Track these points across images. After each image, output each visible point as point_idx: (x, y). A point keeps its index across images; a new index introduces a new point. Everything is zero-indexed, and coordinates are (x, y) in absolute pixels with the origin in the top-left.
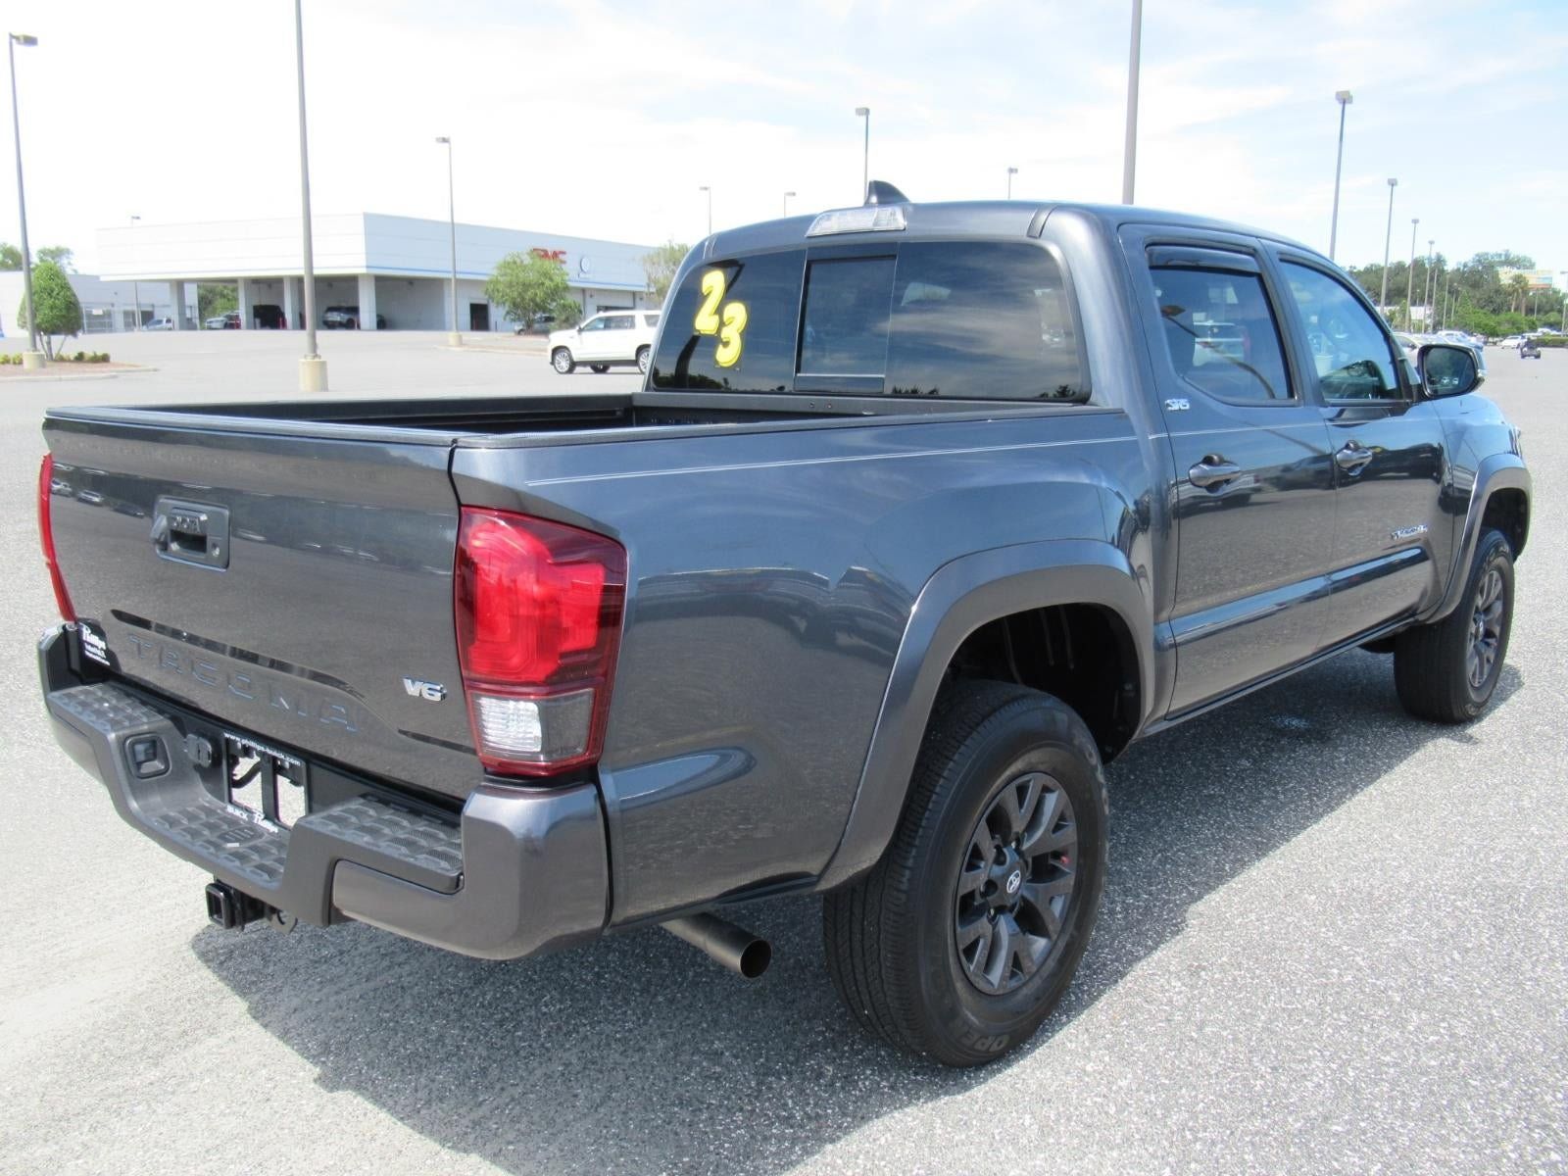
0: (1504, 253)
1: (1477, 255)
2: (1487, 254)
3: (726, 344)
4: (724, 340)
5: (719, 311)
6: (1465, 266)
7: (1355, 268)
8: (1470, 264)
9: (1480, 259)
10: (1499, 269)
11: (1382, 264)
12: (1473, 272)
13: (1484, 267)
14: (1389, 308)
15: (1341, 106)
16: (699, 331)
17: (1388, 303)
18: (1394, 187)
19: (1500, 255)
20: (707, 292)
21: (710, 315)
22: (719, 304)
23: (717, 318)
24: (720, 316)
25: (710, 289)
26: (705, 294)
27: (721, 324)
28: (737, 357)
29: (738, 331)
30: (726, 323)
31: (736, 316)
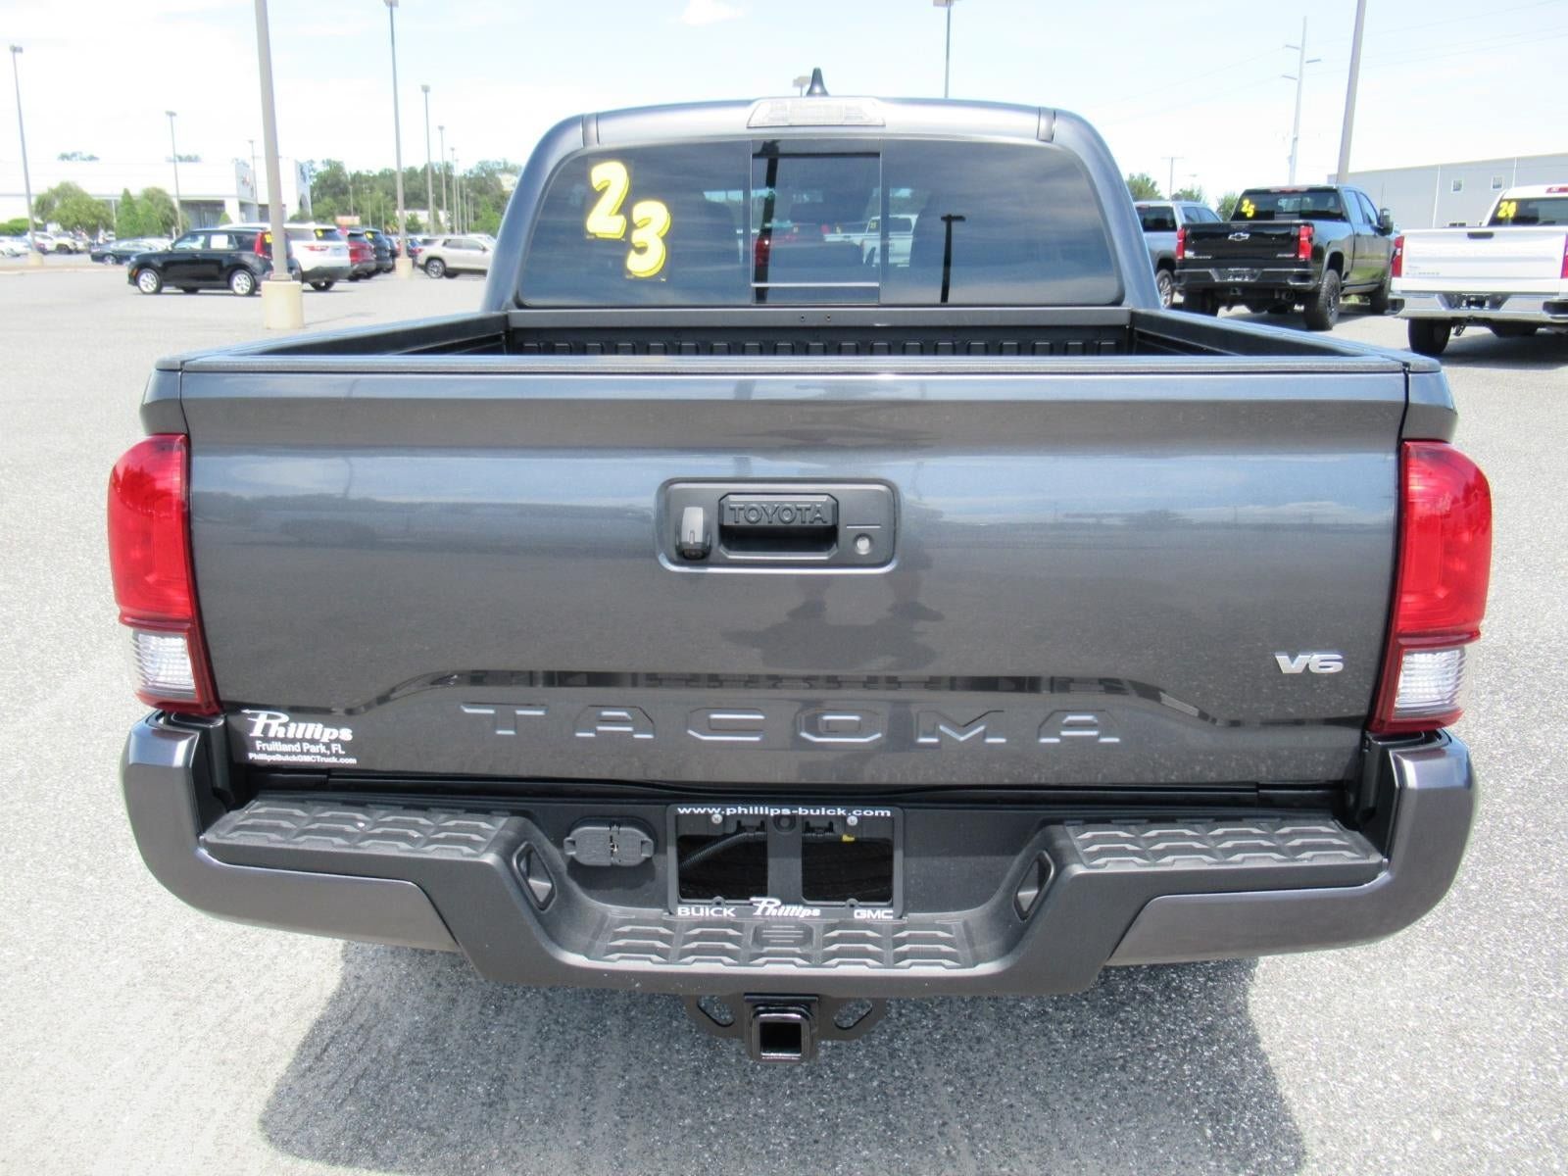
0: (502, 161)
1: (480, 163)
2: (487, 162)
3: (641, 250)
4: (638, 246)
5: (625, 209)
6: (471, 172)
7: (371, 172)
8: (475, 171)
9: (483, 166)
10: (500, 176)
11: (395, 168)
12: (478, 178)
13: (487, 174)
14: (410, 212)
15: (389, 9)
16: (594, 234)
17: (407, 206)
18: (428, 94)
19: (499, 164)
20: (601, 188)
21: (610, 215)
22: (623, 203)
23: (621, 220)
24: (626, 217)
25: (606, 184)
26: (598, 190)
27: (631, 226)
28: (660, 266)
29: (658, 234)
30: (638, 225)
31: (654, 217)
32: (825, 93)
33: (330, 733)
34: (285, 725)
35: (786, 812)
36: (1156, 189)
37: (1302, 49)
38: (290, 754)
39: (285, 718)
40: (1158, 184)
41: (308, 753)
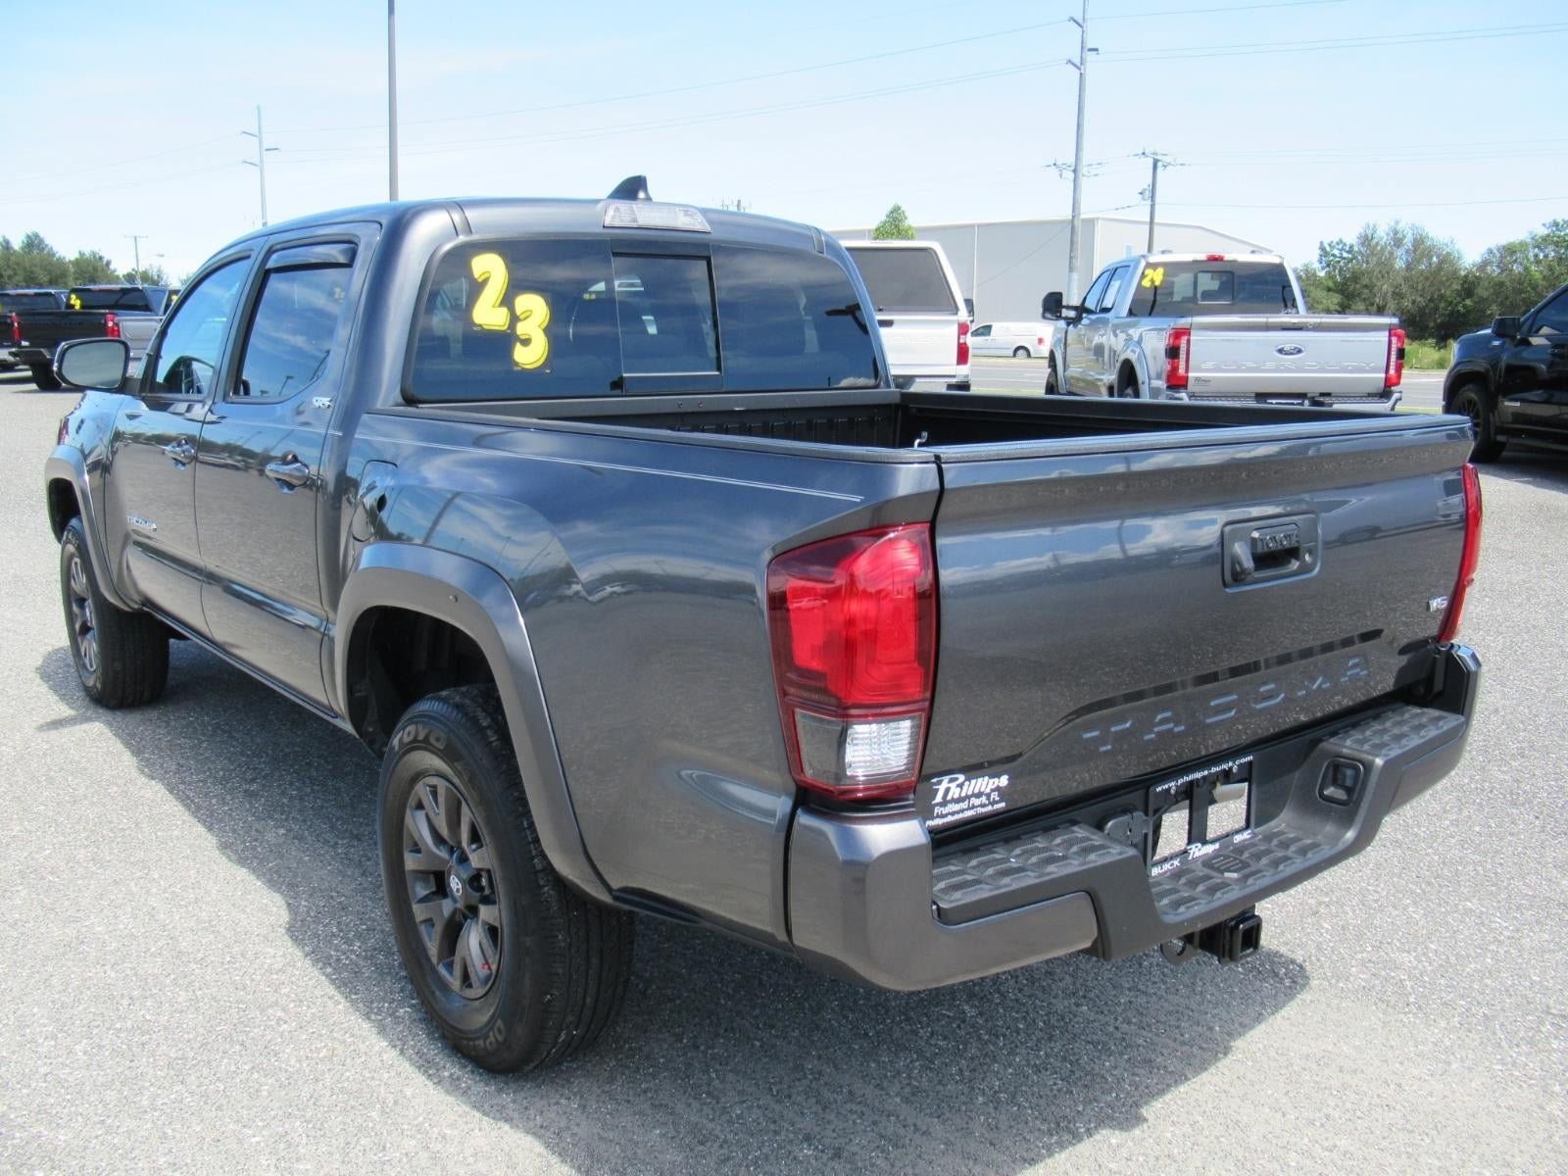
3: (526, 342)
4: (523, 337)
5: (507, 301)
16: (480, 325)
20: (483, 278)
21: (494, 307)
22: (505, 294)
23: (504, 310)
24: (509, 309)
25: (487, 275)
26: (480, 280)
27: (514, 319)
28: (543, 360)
29: (539, 326)
30: (522, 317)
31: (534, 309)
32: (648, 199)
33: (994, 783)
34: (961, 786)
35: (1206, 773)
36: (112, 267)
37: (259, 136)
38: (962, 811)
39: (961, 778)
40: (113, 263)
41: (974, 807)
